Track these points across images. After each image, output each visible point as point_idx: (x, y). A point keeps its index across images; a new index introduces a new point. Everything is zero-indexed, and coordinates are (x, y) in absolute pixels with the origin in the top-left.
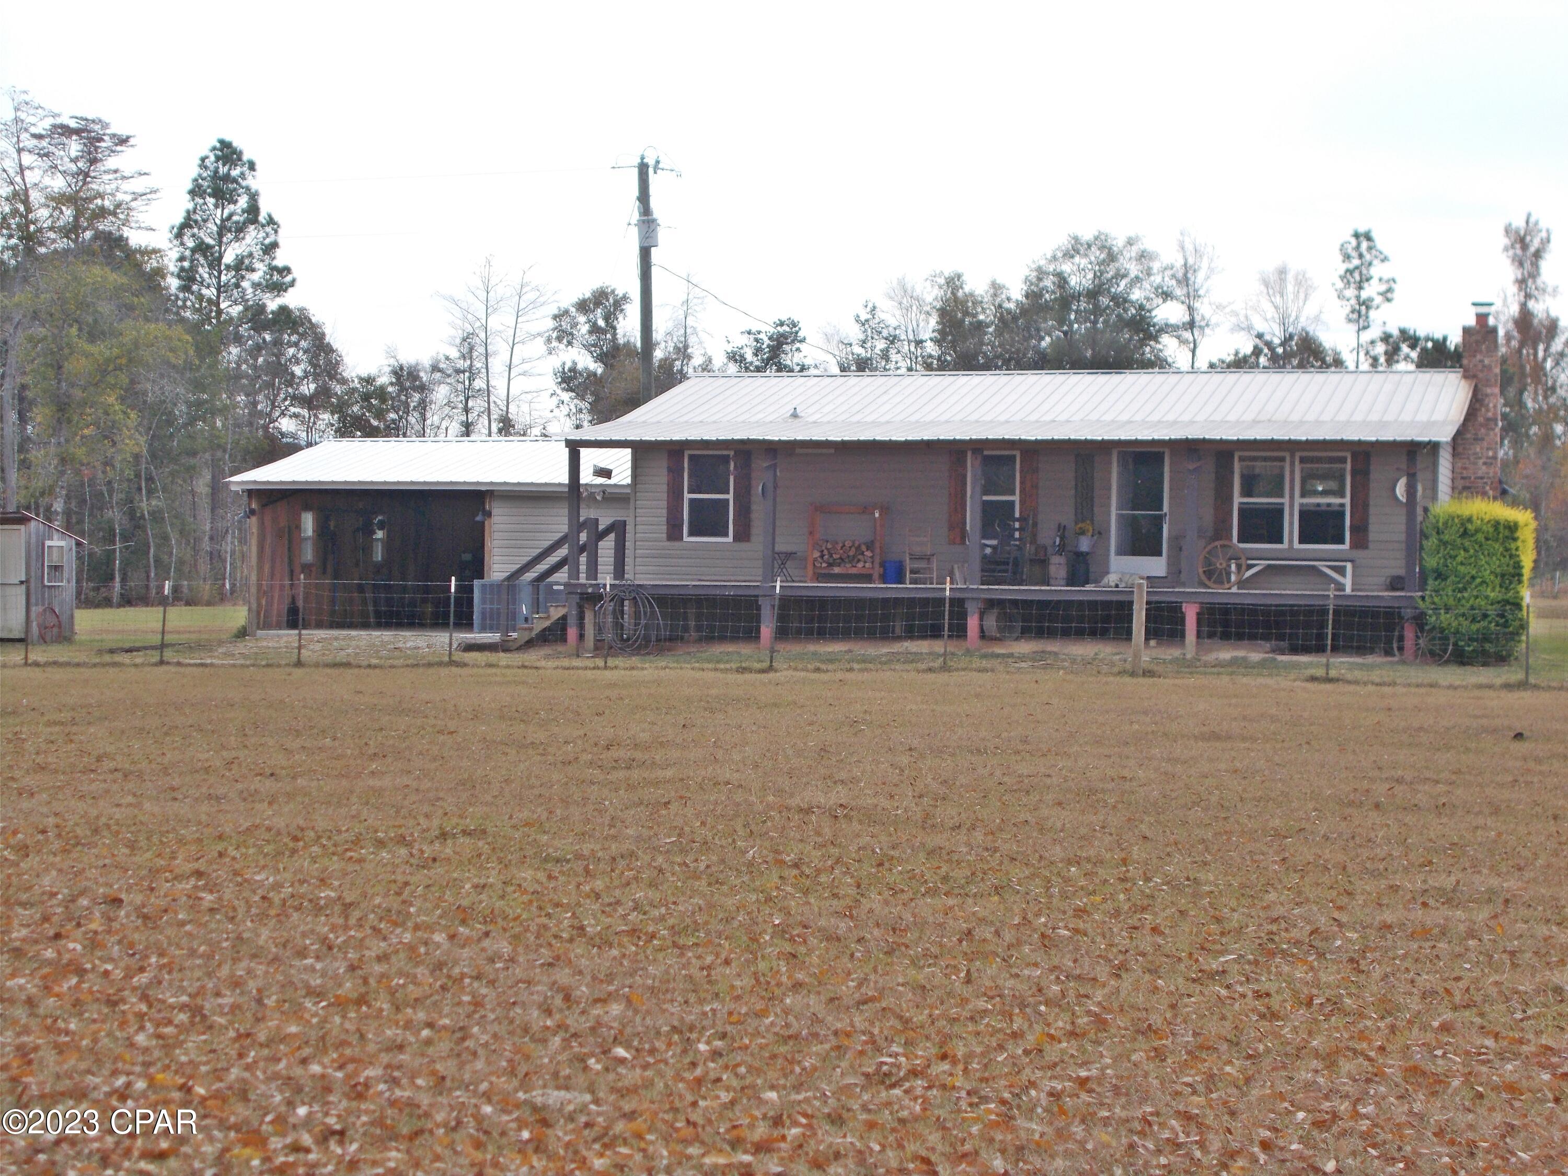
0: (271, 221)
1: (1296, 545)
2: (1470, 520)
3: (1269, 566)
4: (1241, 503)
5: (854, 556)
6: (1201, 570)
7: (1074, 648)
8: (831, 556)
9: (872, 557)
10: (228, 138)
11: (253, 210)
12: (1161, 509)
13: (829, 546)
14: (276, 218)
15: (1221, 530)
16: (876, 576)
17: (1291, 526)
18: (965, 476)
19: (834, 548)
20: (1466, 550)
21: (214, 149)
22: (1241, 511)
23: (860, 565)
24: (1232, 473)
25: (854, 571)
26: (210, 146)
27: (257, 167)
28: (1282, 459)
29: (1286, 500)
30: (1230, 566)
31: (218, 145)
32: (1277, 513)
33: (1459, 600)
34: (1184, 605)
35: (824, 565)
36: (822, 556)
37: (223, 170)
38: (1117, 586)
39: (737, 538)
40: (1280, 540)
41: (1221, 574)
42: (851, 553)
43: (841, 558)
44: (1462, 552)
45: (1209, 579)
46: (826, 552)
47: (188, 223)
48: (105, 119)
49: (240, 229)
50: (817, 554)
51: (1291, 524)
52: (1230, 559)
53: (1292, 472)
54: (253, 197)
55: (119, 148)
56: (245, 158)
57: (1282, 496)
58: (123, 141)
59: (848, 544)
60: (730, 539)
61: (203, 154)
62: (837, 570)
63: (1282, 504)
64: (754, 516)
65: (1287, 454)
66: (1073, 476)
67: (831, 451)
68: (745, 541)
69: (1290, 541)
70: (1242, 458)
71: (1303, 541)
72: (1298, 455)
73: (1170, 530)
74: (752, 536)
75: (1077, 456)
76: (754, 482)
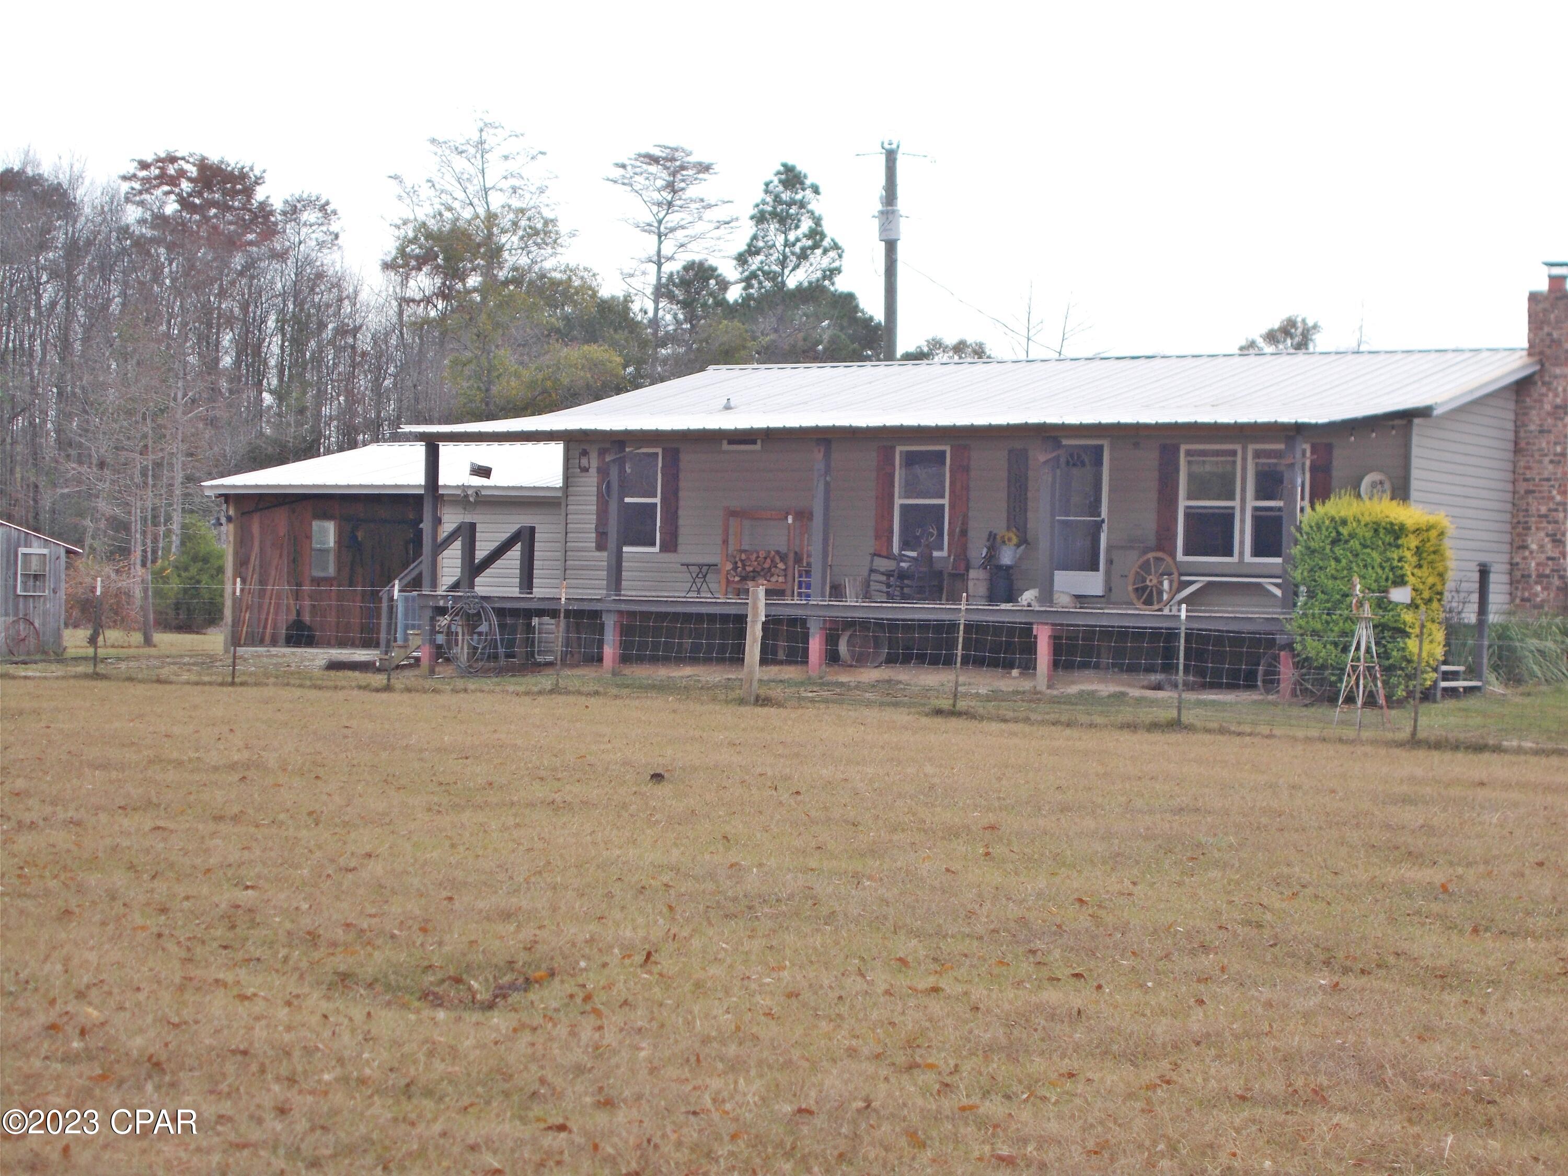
0: (836, 247)
1: (1248, 558)
2: (1344, 522)
3: (1210, 584)
4: (1187, 507)
5: (770, 568)
6: (1130, 588)
7: (922, 677)
8: (744, 569)
9: (785, 570)
10: (790, 163)
11: (816, 235)
12: (1099, 516)
13: (743, 556)
14: (840, 244)
15: (1165, 541)
16: (789, 592)
17: (1242, 534)
18: (892, 476)
19: (748, 558)
20: (1337, 560)
21: (778, 173)
22: (1187, 516)
23: (774, 579)
24: (1177, 470)
26: (774, 171)
27: (821, 190)
28: (1234, 453)
29: (1236, 503)
30: (1161, 583)
31: (782, 169)
32: (1226, 520)
33: (1327, 622)
34: (1035, 627)
35: (737, 579)
36: (735, 568)
37: (786, 196)
38: (1029, 605)
39: (664, 548)
40: (1230, 554)
41: (1151, 591)
42: (766, 566)
43: (754, 571)
44: (1333, 563)
45: (1139, 599)
46: (739, 564)
47: (752, 250)
48: (688, 148)
49: (803, 256)
50: (729, 566)
51: (1242, 532)
52: (1162, 574)
53: (1244, 469)
54: (818, 221)
55: (701, 176)
56: (808, 182)
57: (1231, 497)
58: (705, 168)
59: (762, 554)
60: (657, 549)
61: (767, 179)
62: (750, 584)
63: (1233, 508)
64: (681, 522)
65: (1238, 447)
66: (1005, 475)
67: (758, 447)
68: (670, 551)
69: (1242, 553)
70: (1189, 453)
71: (1257, 553)
72: (1251, 448)
73: (1108, 539)
74: (676, 546)
75: (1010, 451)
76: (682, 484)
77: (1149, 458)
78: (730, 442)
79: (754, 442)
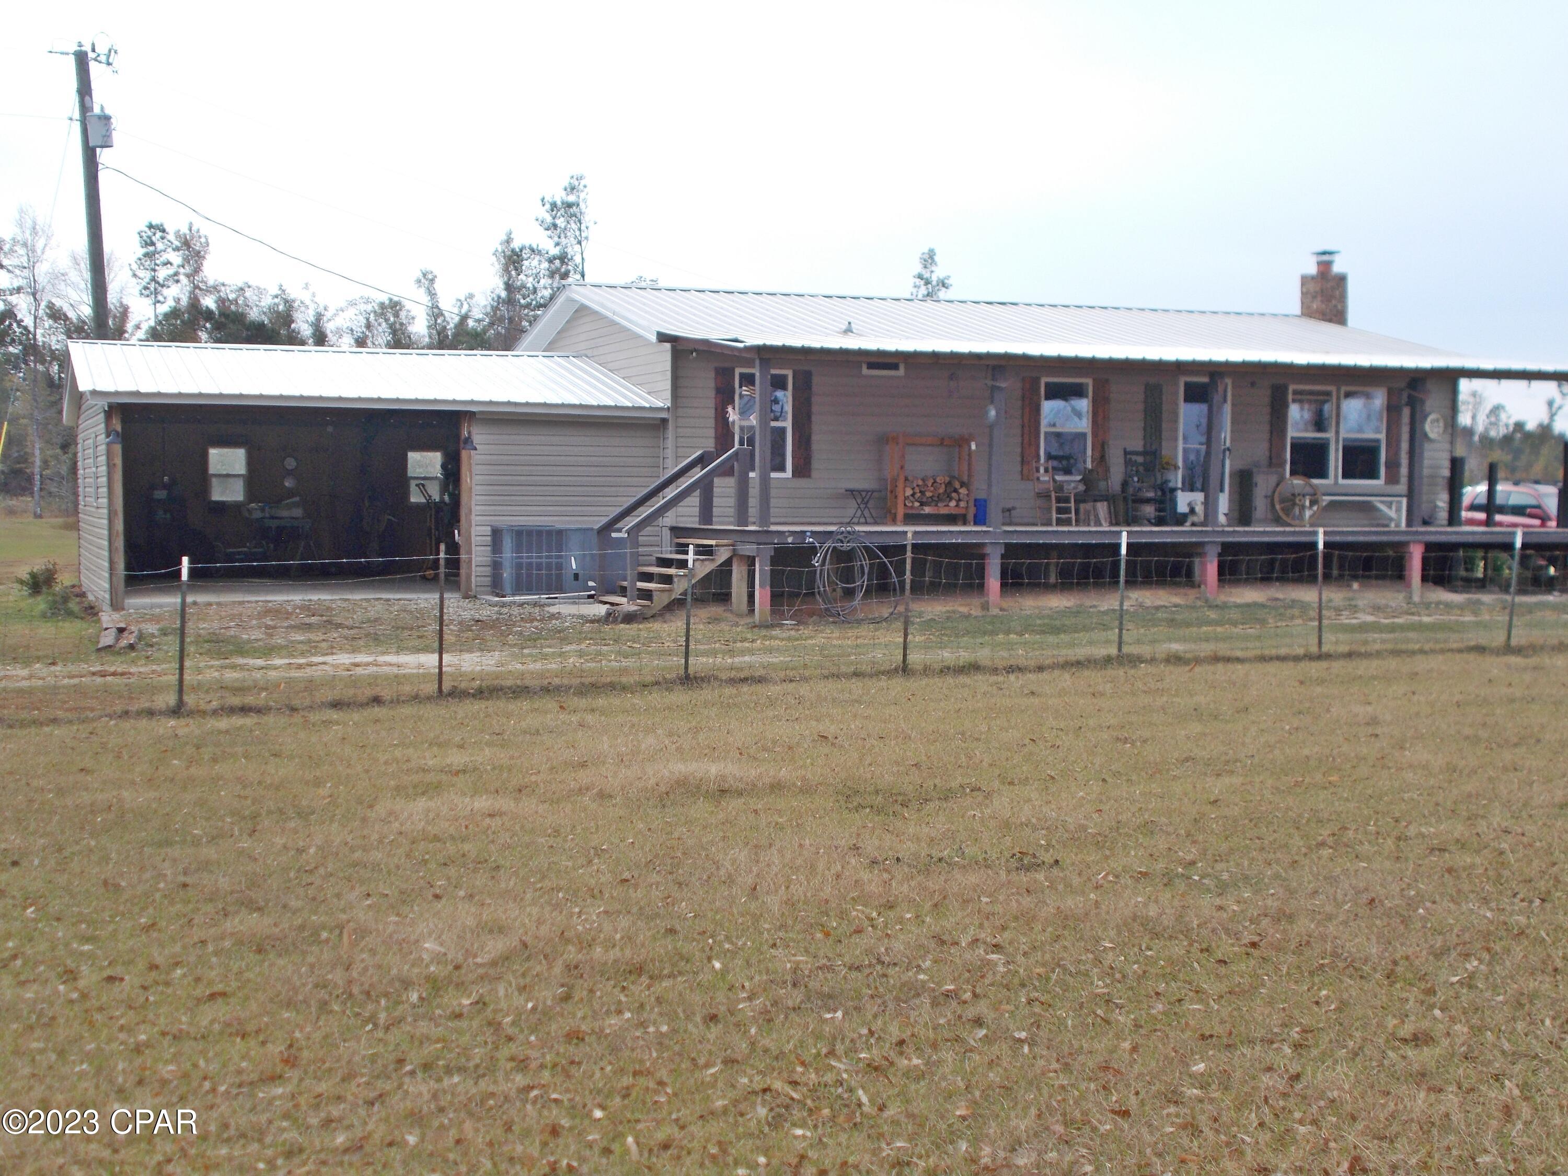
1: (1341, 480)
4: (1294, 438)
5: (946, 494)
8: (922, 494)
13: (920, 482)
15: (1274, 461)
16: (970, 517)
17: (1335, 460)
18: (1038, 405)
19: (925, 484)
22: (1293, 444)
23: (953, 504)
24: (1287, 405)
25: (944, 511)
28: (1329, 393)
29: (1332, 435)
32: (1322, 449)
36: (914, 494)
39: (798, 474)
40: (1328, 475)
41: (1297, 510)
43: (932, 496)
46: (914, 490)
50: (905, 492)
51: (1337, 459)
53: (1338, 407)
57: (1326, 431)
59: (939, 480)
60: (789, 473)
62: (927, 510)
63: (1327, 439)
64: (815, 447)
65: (1332, 388)
66: (1141, 407)
67: (901, 372)
68: (804, 476)
69: (1336, 477)
70: (1295, 392)
71: (1345, 476)
72: (1344, 389)
73: (1231, 465)
74: (810, 470)
75: (1147, 386)
76: (815, 409)
77: (1262, 396)
78: (871, 366)
79: (895, 367)
